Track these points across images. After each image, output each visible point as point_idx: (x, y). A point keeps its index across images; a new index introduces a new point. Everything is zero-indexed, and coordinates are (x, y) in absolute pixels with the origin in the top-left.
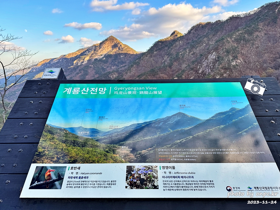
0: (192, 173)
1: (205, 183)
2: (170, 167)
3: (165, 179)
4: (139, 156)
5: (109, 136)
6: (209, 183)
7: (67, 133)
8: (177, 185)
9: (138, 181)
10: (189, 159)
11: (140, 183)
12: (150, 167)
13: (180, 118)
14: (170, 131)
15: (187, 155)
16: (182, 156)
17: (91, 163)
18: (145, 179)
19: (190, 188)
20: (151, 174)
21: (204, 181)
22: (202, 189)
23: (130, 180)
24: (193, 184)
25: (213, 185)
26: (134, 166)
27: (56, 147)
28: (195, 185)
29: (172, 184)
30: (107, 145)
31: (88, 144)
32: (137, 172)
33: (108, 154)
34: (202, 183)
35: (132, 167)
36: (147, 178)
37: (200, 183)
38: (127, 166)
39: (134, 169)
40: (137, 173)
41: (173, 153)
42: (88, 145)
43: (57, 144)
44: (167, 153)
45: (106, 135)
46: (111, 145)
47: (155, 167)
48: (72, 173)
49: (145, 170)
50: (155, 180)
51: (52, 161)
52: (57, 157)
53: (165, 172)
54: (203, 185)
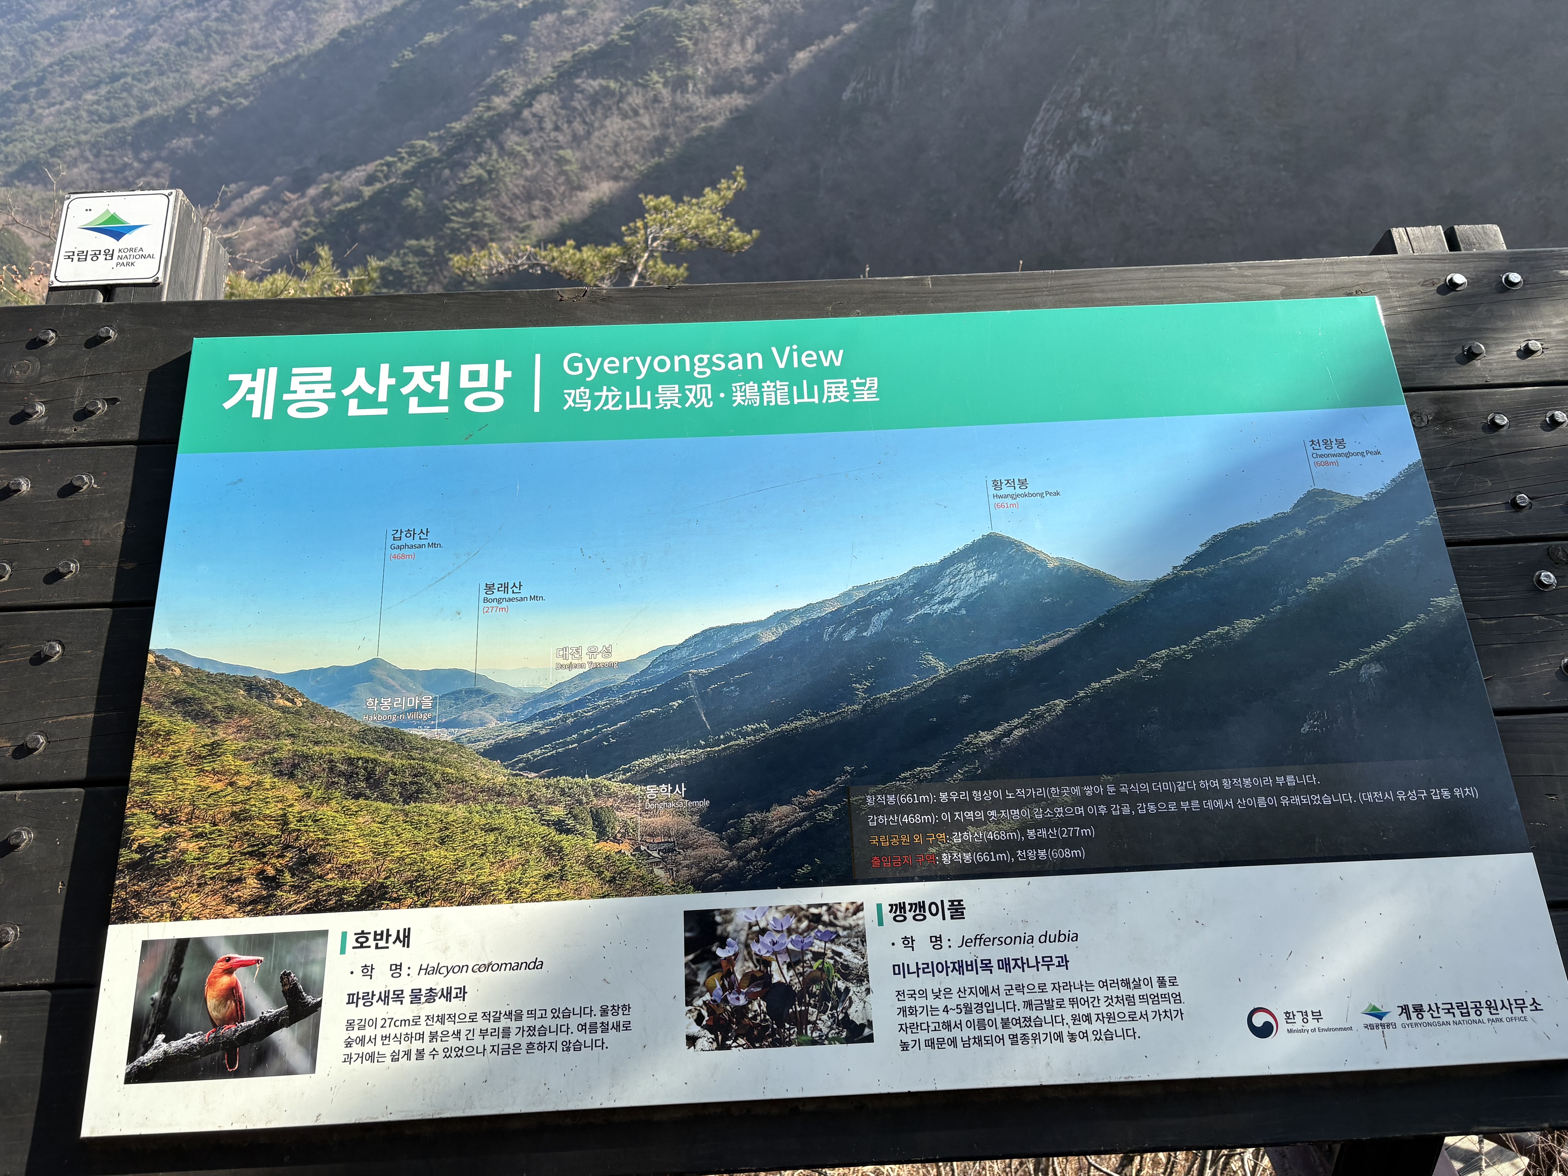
0: (1060, 937)
1: (1130, 992)
2: (937, 909)
3: (912, 982)
4: (756, 848)
5: (564, 719)
6: (1157, 990)
7: (297, 713)
8: (975, 1016)
9: (756, 1003)
10: (1042, 853)
11: (769, 1012)
12: (819, 916)
13: (994, 577)
14: (934, 669)
15: (1037, 825)
16: (1003, 836)
17: (474, 900)
18: (797, 987)
19: (1046, 1028)
20: (830, 954)
21: (1126, 983)
22: (1112, 1027)
23: (707, 997)
24: (1067, 1002)
25: (1174, 1007)
26: (727, 912)
27: (245, 811)
28: (1076, 1011)
29: (946, 1010)
30: (553, 781)
31: (438, 777)
32: (747, 946)
33: (566, 841)
34: (1113, 992)
35: (718, 919)
36: (809, 981)
37: (1102, 993)
38: (687, 914)
39: (730, 928)
40: (749, 953)
41: (953, 816)
42: (437, 785)
43: (248, 788)
44: (918, 819)
45: (543, 715)
46: (579, 780)
47: (852, 909)
48: (368, 970)
49: (790, 931)
50: (853, 988)
51: (229, 901)
52: (261, 875)
53: (909, 942)
54: (1117, 1008)
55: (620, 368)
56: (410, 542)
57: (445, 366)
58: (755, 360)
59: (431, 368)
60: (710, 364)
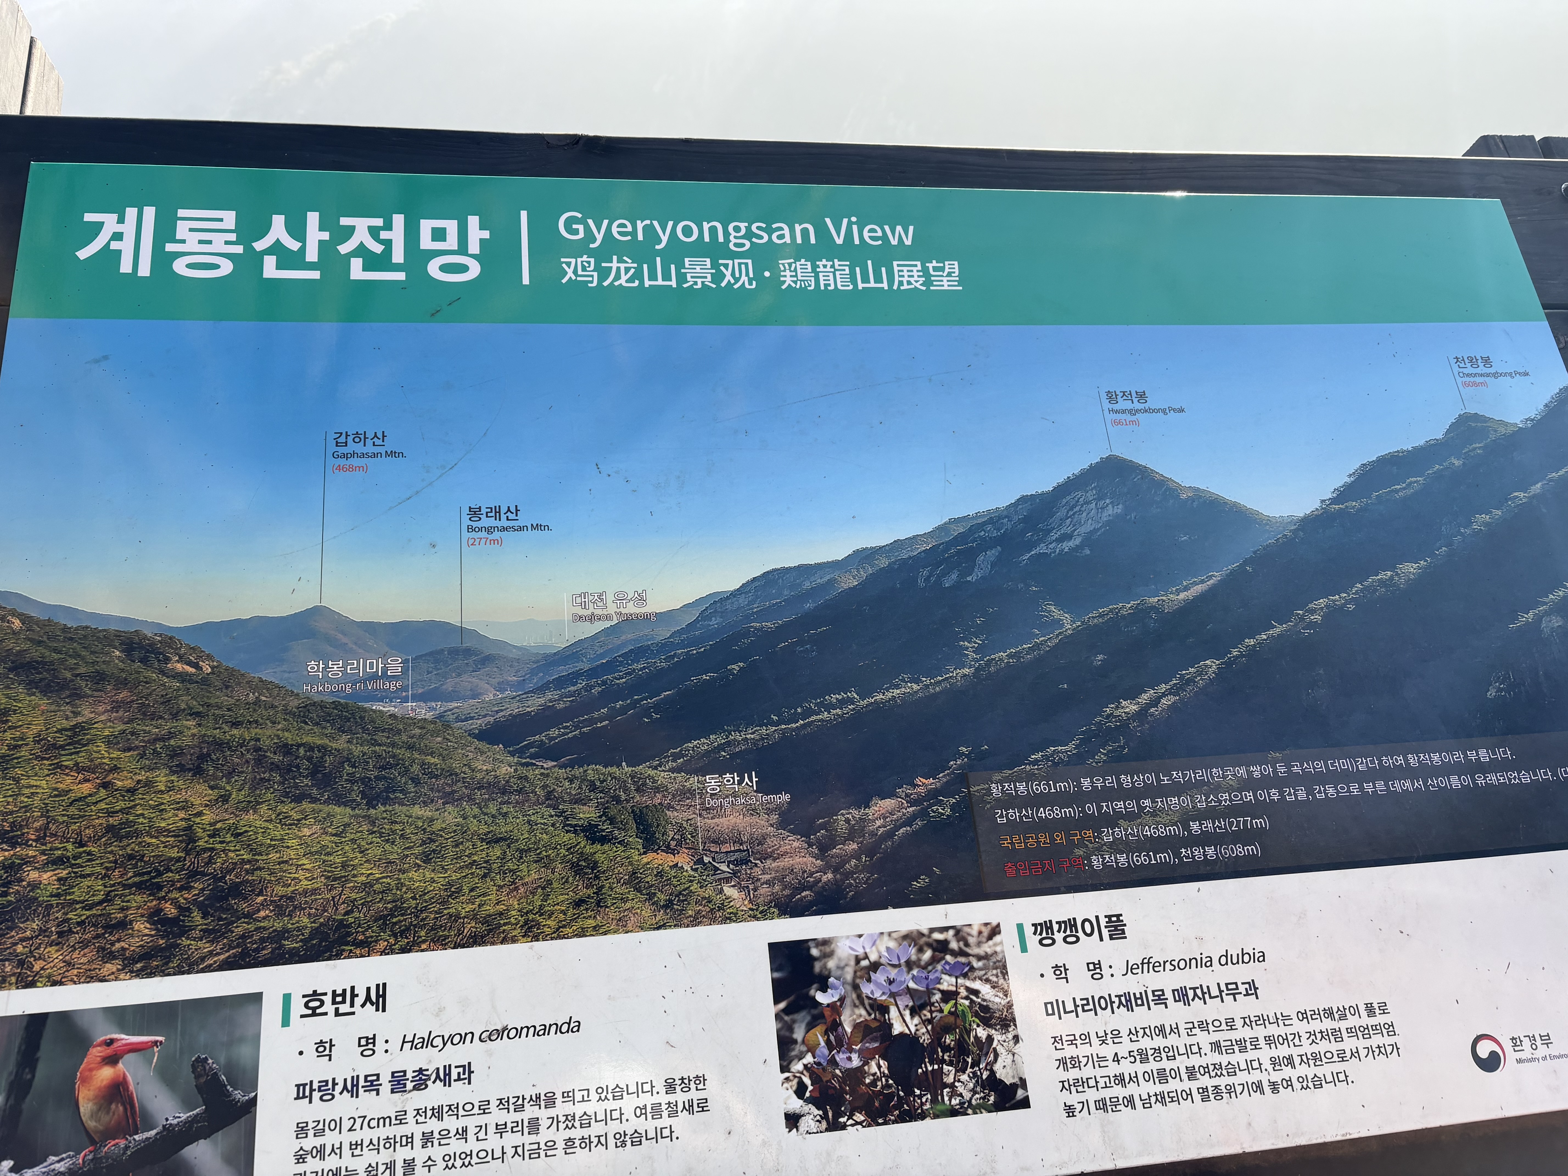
0: (1245, 958)
1: (1335, 1025)
2: (1091, 927)
3: (1069, 1025)
4: (856, 855)
5: (591, 687)
6: (1366, 1020)
7: (205, 682)
8: (1153, 1066)
9: (873, 1064)
10: (1210, 851)
11: (891, 1075)
12: (946, 942)
13: (1119, 509)
14: (1058, 623)
15: (1200, 816)
16: (1162, 831)
17: (476, 940)
18: (925, 1039)
19: (1242, 1077)
20: (963, 992)
21: (1329, 1013)
22: (1320, 1071)
23: (809, 1059)
24: (1262, 1042)
25: (1388, 1040)
26: (825, 942)
27: (128, 823)
28: (1274, 1053)
29: (1116, 1059)
30: (578, 771)
31: (415, 768)
32: (856, 987)
33: (601, 853)
34: (1316, 1025)
35: (815, 952)
36: (940, 1030)
37: (1302, 1027)
38: (773, 947)
39: (831, 964)
40: (859, 996)
41: (1100, 808)
42: (416, 781)
43: (132, 791)
44: (1058, 813)
45: (560, 683)
46: (614, 769)
47: (986, 931)
48: (325, 1048)
49: (910, 965)
50: (997, 1037)
51: (108, 956)
52: (155, 917)
53: (1060, 971)
54: (1323, 1046)
55: (634, 233)
56: (359, 448)
57: (398, 220)
58: (805, 232)
59: (379, 222)
60: (749, 235)
